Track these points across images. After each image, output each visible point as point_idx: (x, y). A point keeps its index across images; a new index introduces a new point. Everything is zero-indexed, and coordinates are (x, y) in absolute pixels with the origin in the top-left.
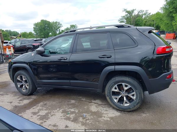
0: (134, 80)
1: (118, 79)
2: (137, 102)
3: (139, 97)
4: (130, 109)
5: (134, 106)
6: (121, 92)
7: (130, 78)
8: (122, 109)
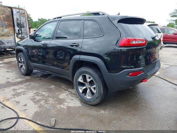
0: (95, 73)
1: (83, 69)
2: (97, 96)
3: (98, 91)
4: (91, 102)
5: (94, 100)
6: (86, 84)
7: (92, 70)
8: (85, 101)
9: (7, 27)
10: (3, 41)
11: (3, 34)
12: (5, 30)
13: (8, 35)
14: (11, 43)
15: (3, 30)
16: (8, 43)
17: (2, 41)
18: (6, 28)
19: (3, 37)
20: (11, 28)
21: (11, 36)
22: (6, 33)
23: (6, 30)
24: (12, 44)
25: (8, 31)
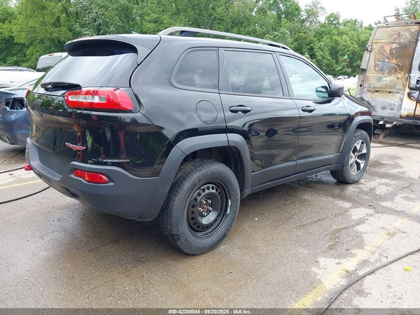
9: (393, 71)
10: (373, 104)
11: (378, 88)
12: (384, 79)
13: (389, 90)
14: (392, 109)
15: (379, 79)
16: (383, 108)
17: (371, 102)
18: (390, 73)
19: (376, 94)
20: (402, 73)
21: (397, 93)
22: (386, 86)
23: (388, 79)
24: (394, 111)
25: (391, 81)
